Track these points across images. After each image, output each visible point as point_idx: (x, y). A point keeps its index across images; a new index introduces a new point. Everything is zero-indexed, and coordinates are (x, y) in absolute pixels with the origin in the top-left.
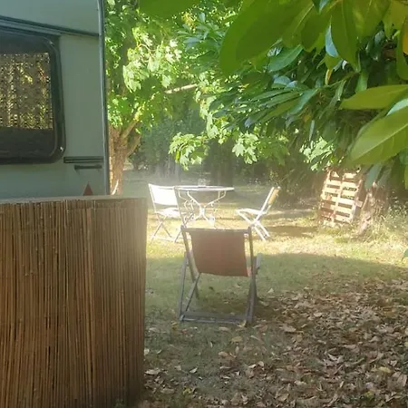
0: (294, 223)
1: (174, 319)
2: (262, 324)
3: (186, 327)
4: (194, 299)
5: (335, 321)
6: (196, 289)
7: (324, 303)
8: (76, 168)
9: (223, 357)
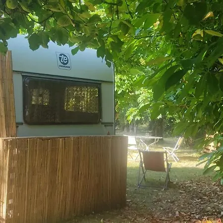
0: (191, 155)
1: (136, 187)
2: (171, 190)
3: (141, 189)
4: (144, 181)
5: (201, 190)
6: (144, 177)
7: (198, 185)
8: (105, 126)
9: (155, 198)
